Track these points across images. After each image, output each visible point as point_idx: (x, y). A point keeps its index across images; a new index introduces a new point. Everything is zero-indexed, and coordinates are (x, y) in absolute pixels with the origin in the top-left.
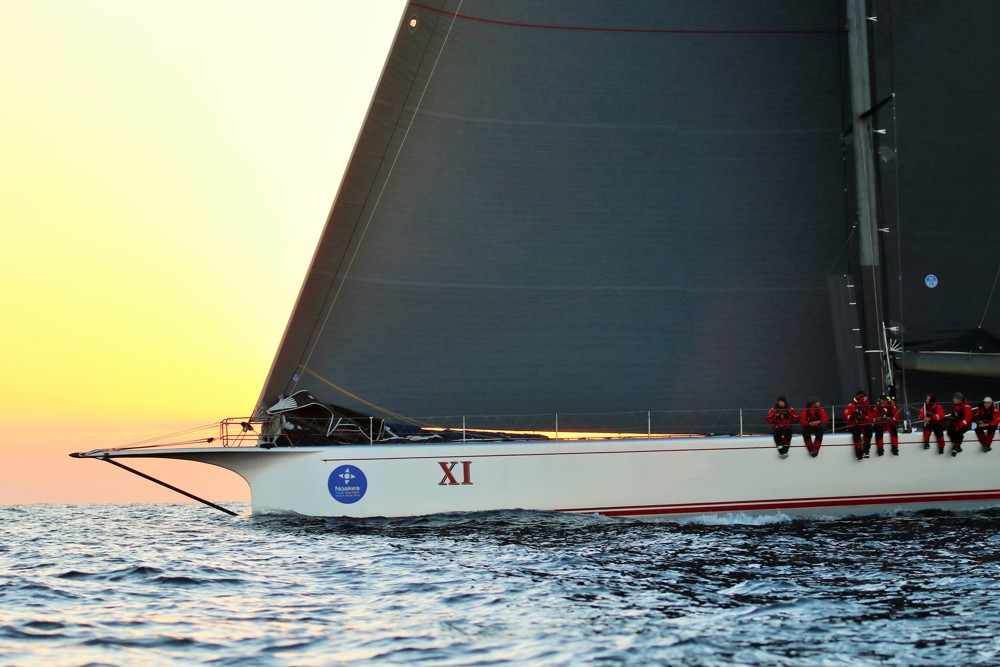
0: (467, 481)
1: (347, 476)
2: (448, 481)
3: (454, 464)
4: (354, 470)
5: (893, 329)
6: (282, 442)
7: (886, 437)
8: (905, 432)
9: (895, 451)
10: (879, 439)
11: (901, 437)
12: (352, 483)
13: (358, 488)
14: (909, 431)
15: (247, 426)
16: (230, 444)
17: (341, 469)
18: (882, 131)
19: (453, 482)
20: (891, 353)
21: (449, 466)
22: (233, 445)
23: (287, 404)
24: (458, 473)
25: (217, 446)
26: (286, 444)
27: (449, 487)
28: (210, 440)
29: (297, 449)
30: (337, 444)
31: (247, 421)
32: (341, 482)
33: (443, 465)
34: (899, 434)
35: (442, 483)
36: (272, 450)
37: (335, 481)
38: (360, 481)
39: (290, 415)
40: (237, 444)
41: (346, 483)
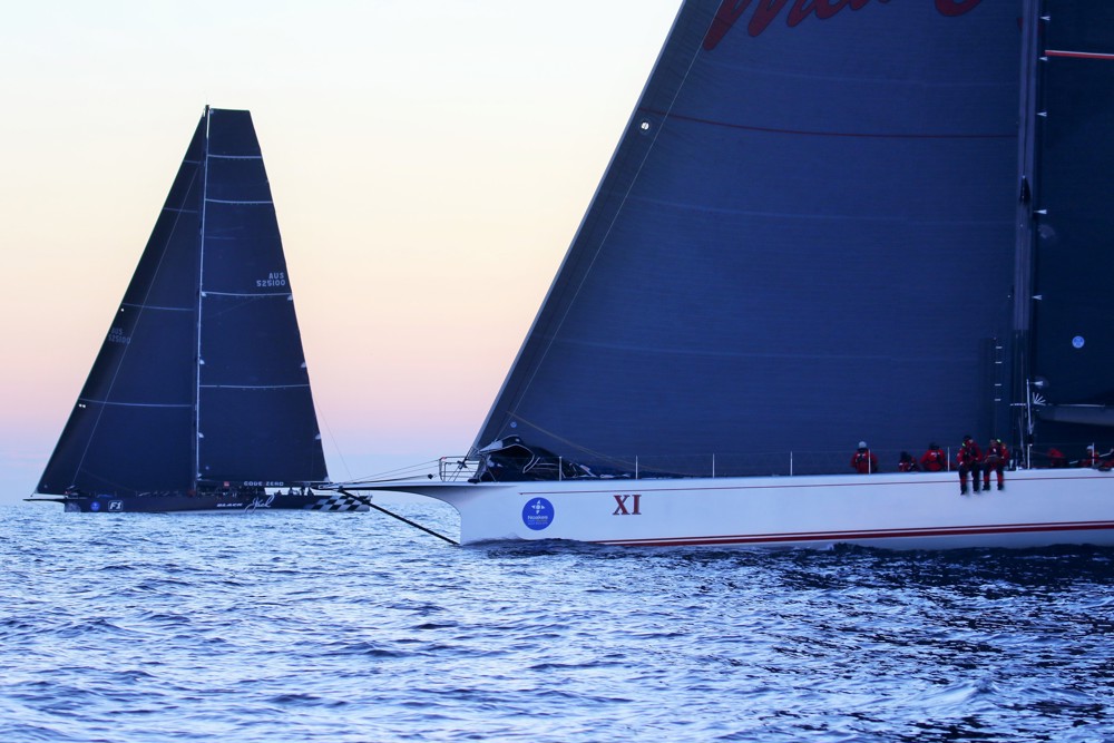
0: (636, 511)
1: (538, 507)
2: (620, 511)
3: (626, 497)
4: (544, 502)
5: (1039, 383)
6: (486, 478)
7: (994, 475)
8: (1010, 470)
9: (1000, 487)
10: (987, 475)
11: (1007, 474)
12: (542, 513)
13: (546, 517)
14: (1014, 469)
15: (463, 464)
16: (447, 479)
17: (534, 501)
18: (1043, 212)
19: (625, 512)
20: (1033, 406)
21: (622, 499)
22: (449, 481)
23: (496, 445)
24: (629, 505)
25: (436, 481)
26: (490, 480)
27: (621, 517)
28: (430, 476)
29: (498, 484)
30: (533, 480)
31: (462, 460)
32: (533, 512)
33: (618, 498)
34: (1005, 472)
35: (616, 513)
36: (479, 484)
37: (528, 511)
38: (548, 511)
39: (495, 455)
40: (452, 479)
41: (538, 513)
